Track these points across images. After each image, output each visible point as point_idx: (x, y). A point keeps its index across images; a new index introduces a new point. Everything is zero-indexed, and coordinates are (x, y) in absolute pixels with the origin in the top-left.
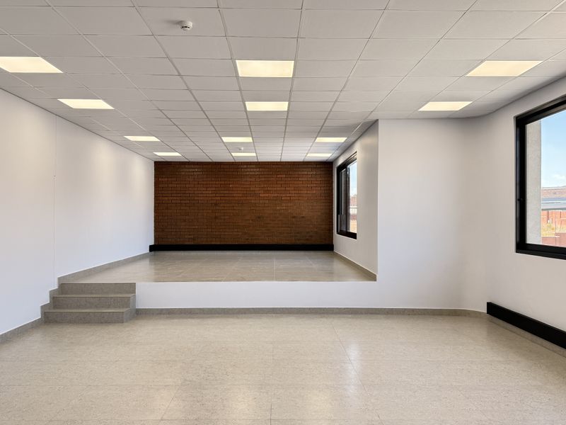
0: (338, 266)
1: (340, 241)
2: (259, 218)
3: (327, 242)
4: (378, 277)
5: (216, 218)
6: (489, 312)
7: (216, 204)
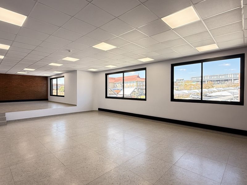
0: (49, 104)
1: (50, 98)
2: (23, 91)
3: (46, 98)
4: (77, 105)
5: (6, 92)
6: (98, 110)
7: (6, 87)
